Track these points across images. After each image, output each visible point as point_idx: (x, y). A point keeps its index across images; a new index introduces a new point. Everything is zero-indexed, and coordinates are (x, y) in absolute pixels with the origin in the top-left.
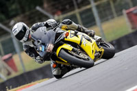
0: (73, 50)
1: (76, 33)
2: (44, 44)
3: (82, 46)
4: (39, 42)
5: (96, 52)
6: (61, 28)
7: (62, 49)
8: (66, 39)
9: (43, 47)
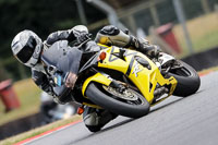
0: (112, 85)
1: (122, 52)
2: (61, 73)
3: (130, 76)
4: (51, 69)
5: (159, 86)
6: (98, 41)
7: (92, 82)
8: (100, 65)
9: (60, 78)
